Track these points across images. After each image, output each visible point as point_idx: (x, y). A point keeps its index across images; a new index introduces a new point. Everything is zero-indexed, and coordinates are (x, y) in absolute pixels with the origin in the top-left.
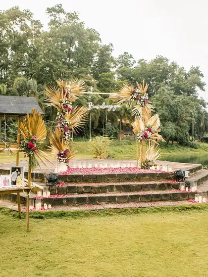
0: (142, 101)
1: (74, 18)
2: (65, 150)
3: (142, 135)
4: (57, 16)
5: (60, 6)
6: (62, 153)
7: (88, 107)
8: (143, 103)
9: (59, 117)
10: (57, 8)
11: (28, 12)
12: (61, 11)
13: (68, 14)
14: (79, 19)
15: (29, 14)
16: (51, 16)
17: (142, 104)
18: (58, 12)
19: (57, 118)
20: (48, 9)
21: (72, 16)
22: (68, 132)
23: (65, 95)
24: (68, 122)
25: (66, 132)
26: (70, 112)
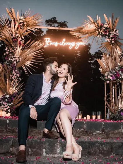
0: (111, 36)
2: (11, 93)
3: (111, 74)
4: (53, 25)
5: (54, 19)
6: (7, 96)
8: (113, 39)
9: (7, 53)
10: (53, 20)
12: (55, 22)
13: (60, 23)
16: (48, 25)
17: (111, 41)
18: (53, 23)
19: (5, 54)
20: (47, 20)
22: (16, 71)
25: (13, 70)
26: (21, 47)
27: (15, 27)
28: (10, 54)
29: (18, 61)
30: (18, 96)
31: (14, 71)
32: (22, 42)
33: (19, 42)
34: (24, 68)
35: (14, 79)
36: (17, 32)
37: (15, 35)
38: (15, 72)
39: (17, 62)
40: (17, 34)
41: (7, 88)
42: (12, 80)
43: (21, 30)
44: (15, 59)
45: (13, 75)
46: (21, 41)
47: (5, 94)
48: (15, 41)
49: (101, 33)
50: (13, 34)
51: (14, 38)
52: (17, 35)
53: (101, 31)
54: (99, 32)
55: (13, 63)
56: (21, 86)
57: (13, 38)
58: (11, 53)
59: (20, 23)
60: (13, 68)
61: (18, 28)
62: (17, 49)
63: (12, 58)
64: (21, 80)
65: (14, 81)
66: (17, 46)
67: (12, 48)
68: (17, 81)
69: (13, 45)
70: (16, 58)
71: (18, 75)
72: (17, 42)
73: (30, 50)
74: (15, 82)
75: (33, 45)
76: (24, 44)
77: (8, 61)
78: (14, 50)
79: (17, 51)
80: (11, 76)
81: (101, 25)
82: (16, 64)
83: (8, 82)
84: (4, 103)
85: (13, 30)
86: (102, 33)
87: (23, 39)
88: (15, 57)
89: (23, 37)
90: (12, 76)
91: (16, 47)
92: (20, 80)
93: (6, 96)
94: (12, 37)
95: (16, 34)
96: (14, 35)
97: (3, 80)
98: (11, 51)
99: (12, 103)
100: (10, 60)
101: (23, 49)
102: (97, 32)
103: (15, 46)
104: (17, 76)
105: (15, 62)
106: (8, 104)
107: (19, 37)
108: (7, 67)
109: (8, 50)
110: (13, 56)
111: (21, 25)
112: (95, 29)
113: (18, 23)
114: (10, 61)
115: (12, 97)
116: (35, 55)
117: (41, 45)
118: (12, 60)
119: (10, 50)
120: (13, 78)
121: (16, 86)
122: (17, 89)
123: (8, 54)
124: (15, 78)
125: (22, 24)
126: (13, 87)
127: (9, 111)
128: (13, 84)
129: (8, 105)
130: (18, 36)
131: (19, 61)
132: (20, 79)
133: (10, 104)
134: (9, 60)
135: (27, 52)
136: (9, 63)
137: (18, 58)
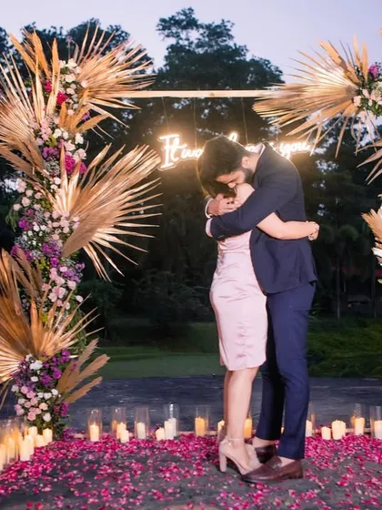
1: (220, 35)
2: (50, 352)
4: (183, 35)
5: (188, 13)
6: (36, 365)
7: (161, 154)
9: (26, 202)
10: (183, 17)
11: (117, 30)
12: (191, 23)
13: (208, 27)
14: (231, 37)
15: (120, 35)
19: (17, 207)
20: (163, 20)
21: (218, 32)
22: (64, 269)
23: (53, 100)
24: (64, 223)
25: (51, 267)
26: (75, 178)
27: (46, 103)
28: (37, 206)
29: (66, 230)
30: (76, 359)
31: (53, 271)
32: (77, 158)
33: (68, 158)
34: (92, 254)
35: (58, 298)
36: (57, 121)
37: (50, 131)
38: (60, 273)
39: (64, 237)
40: (57, 130)
41: (35, 334)
42: (49, 304)
43: (71, 112)
44: (56, 224)
45: (54, 284)
46: (73, 152)
47: (27, 360)
48: (52, 155)
49: (370, 104)
50: (43, 131)
51: (48, 146)
52: (58, 133)
53: (373, 97)
54: (365, 101)
55: (47, 239)
56: (84, 323)
57: (45, 145)
58: (39, 201)
59: (66, 85)
60: (52, 257)
61: (58, 107)
62: (59, 186)
63: (44, 222)
64: (84, 303)
65: (59, 309)
66: (59, 176)
67: (42, 184)
68: (68, 306)
69: (45, 172)
70: (58, 219)
71: (72, 285)
72: (58, 160)
73: (107, 184)
74: (63, 310)
75: (120, 164)
76: (87, 162)
77: (30, 233)
78: (49, 189)
79: (61, 192)
80: (45, 287)
81: (370, 73)
82: (60, 243)
83: (34, 312)
84: (25, 390)
85: (41, 115)
86: (375, 103)
87: (79, 146)
88: (55, 216)
89: (79, 139)
90: (50, 291)
91: (57, 181)
92: (79, 303)
93: (33, 366)
94: (40, 142)
95: (53, 129)
96: (46, 132)
97: (17, 307)
98: (38, 196)
99: (55, 392)
100: (36, 228)
101: (83, 184)
102: (358, 99)
103: (53, 176)
104: (68, 288)
105: (56, 237)
106: (41, 395)
107: (67, 141)
108: (30, 258)
109: (29, 193)
110: (47, 215)
111: (70, 91)
112: (348, 90)
113: (57, 87)
114: (38, 233)
115: (55, 368)
116: (128, 205)
117: (147, 163)
118: (43, 228)
119: (35, 192)
120: (53, 297)
121: (65, 324)
122: (71, 337)
123: (30, 207)
124: (61, 297)
125: (74, 86)
126: (56, 330)
127: (47, 417)
128: (55, 318)
129: (43, 400)
130: (59, 135)
131: (72, 231)
132: (80, 298)
133: (47, 396)
134: (33, 231)
135: (100, 192)
136: (34, 243)
137: (67, 219)
